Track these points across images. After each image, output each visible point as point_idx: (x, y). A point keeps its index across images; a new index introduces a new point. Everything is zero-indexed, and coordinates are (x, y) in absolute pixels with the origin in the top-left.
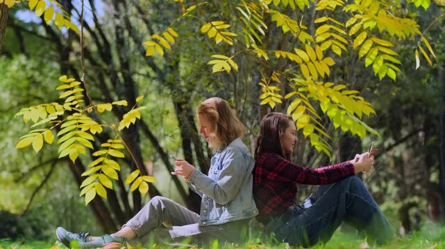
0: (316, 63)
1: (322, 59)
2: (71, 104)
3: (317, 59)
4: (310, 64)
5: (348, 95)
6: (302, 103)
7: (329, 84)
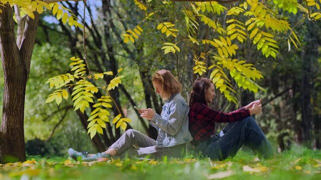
1: (231, 45)
2: (78, 74)
3: (228, 45)
4: (223, 48)
5: (247, 67)
6: (219, 72)
7: (235, 60)
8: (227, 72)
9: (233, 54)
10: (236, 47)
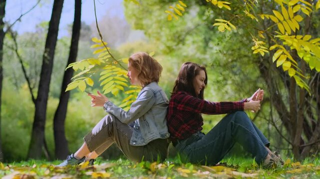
0: (289, 21)
1: (293, 18)
3: (290, 18)
4: (284, 22)
5: (314, 44)
6: (283, 53)
7: (299, 37)
8: (294, 53)
9: (296, 29)
10: (300, 18)
